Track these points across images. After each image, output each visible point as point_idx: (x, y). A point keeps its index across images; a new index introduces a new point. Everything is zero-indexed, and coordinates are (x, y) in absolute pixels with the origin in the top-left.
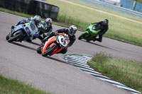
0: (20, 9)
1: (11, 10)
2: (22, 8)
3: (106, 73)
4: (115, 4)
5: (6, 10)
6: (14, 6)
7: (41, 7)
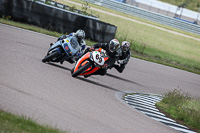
0: (62, 29)
1: (48, 29)
2: (64, 27)
3: (182, 120)
4: (195, 23)
5: (42, 30)
6: (54, 25)
7: (91, 26)
